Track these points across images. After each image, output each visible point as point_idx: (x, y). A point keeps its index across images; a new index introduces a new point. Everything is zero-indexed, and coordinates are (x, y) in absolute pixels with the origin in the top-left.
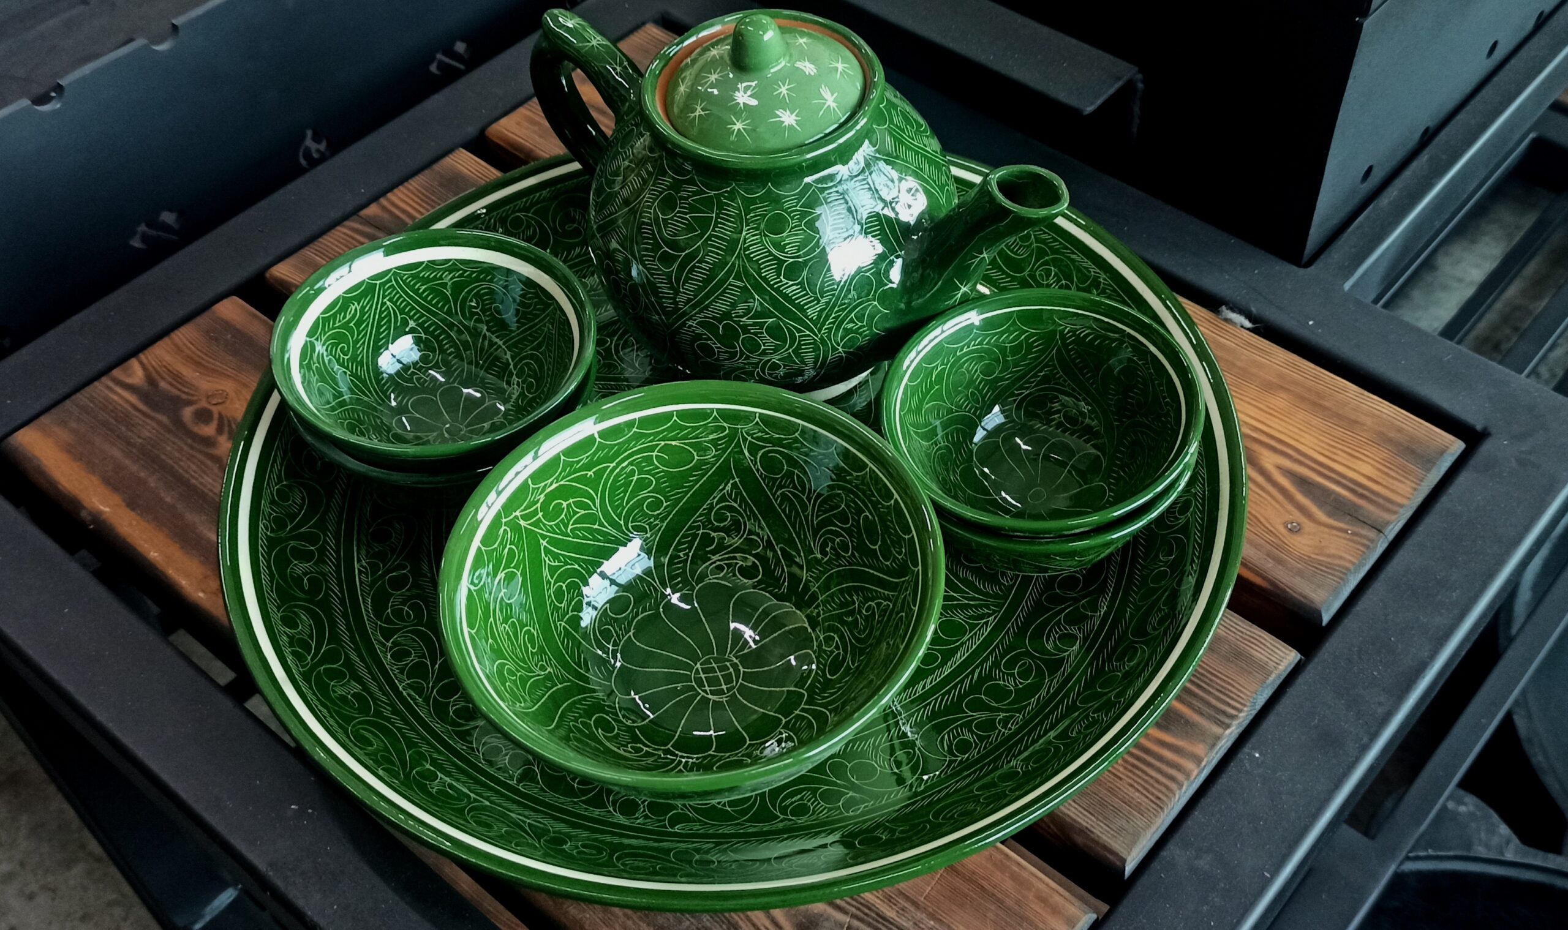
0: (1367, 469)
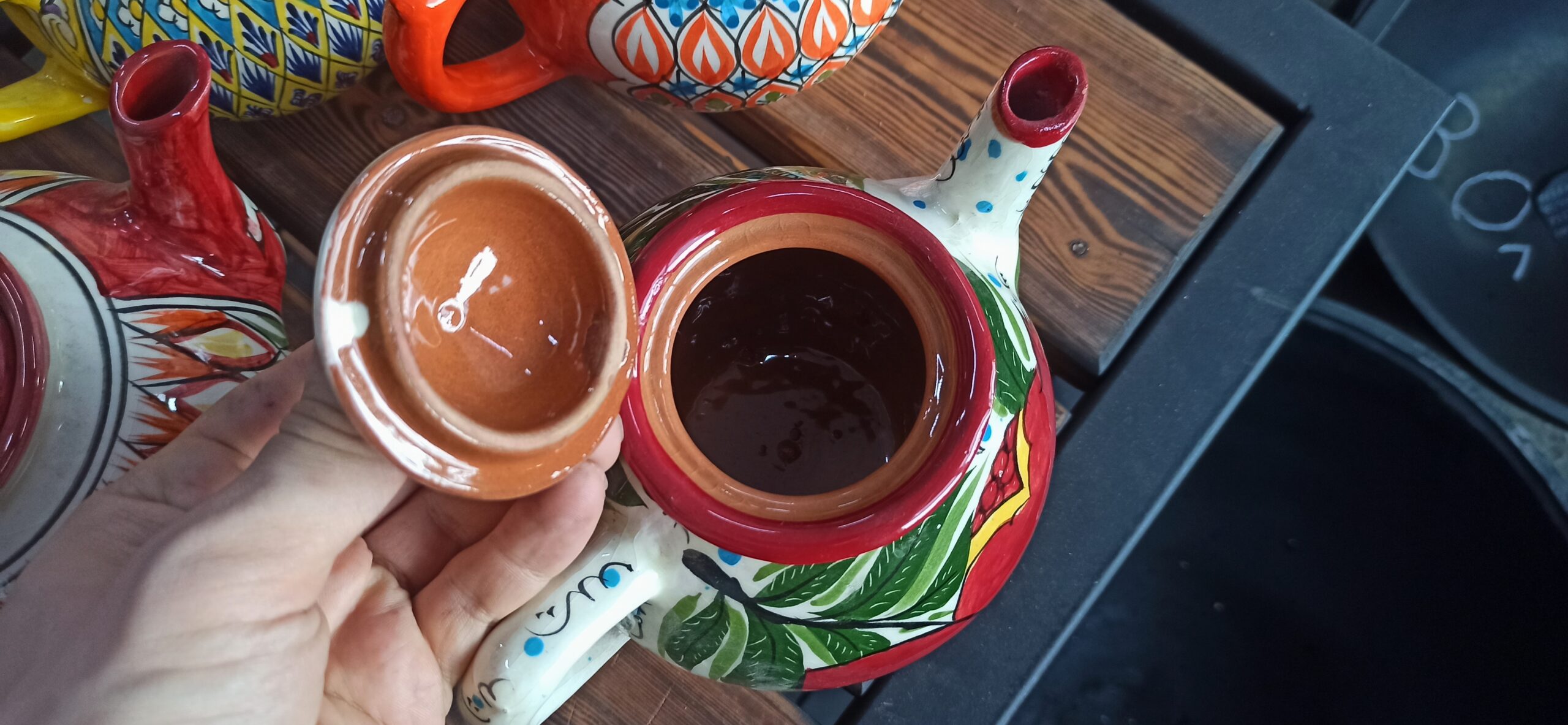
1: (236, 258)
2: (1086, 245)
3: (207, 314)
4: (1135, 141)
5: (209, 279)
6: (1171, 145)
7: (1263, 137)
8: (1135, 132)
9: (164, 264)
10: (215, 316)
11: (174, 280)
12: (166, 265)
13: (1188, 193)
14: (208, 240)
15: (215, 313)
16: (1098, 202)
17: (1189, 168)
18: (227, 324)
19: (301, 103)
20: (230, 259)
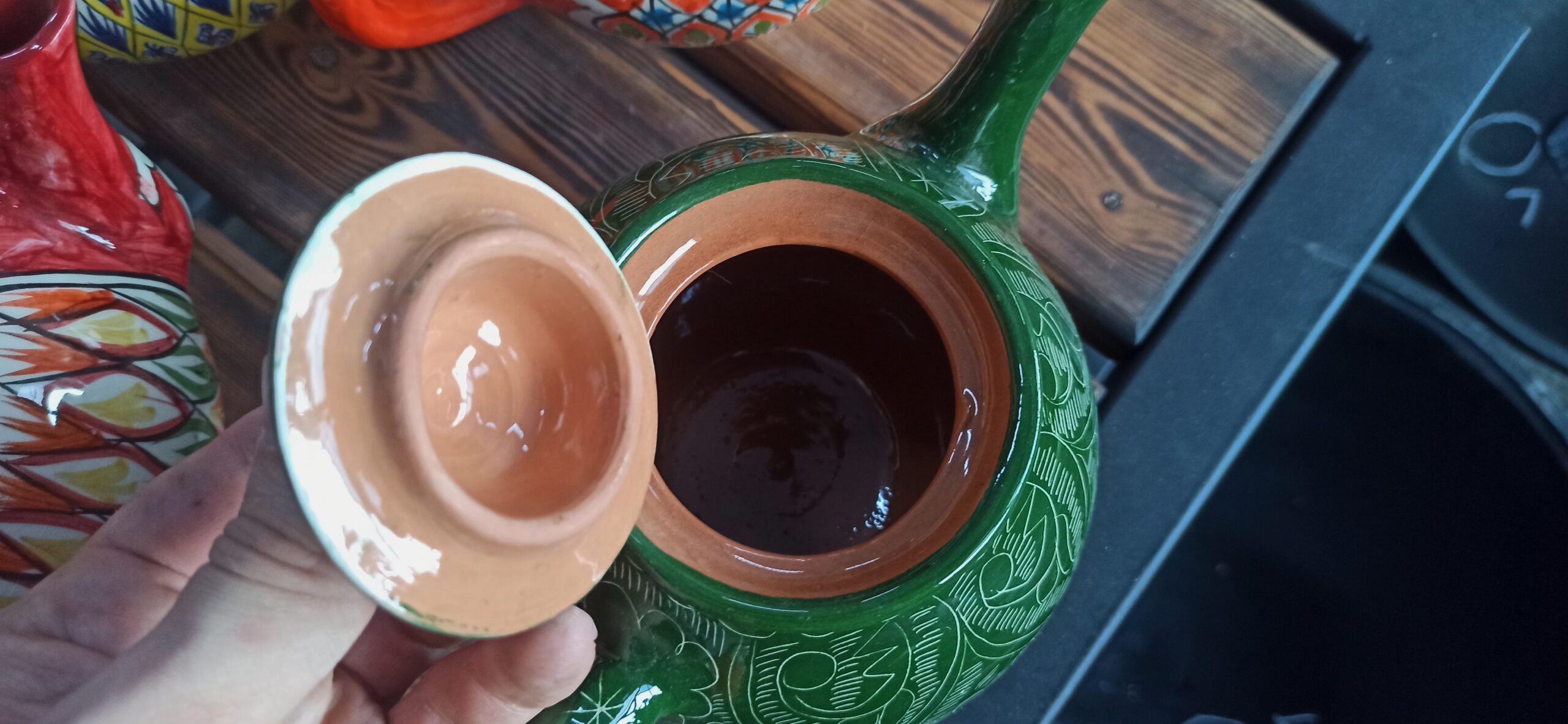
0: (1212, 108)
1: (126, 225)
2: (1120, 197)
3: (90, 293)
4: (1173, 78)
5: (92, 250)
6: (1213, 82)
7: (1316, 72)
8: (1172, 67)
9: (34, 234)
10: (101, 296)
11: (47, 253)
12: (38, 236)
13: (1234, 136)
14: (89, 204)
15: (101, 292)
16: (1133, 148)
17: (1235, 108)
18: (115, 304)
19: (211, 40)
20: (119, 226)
